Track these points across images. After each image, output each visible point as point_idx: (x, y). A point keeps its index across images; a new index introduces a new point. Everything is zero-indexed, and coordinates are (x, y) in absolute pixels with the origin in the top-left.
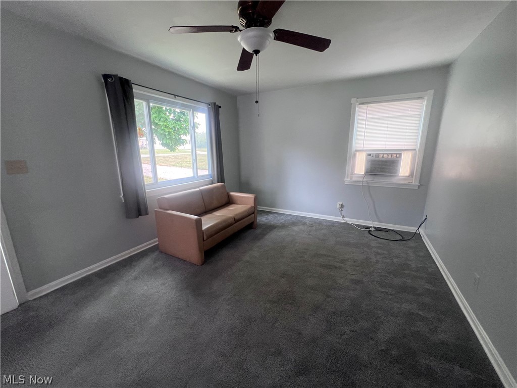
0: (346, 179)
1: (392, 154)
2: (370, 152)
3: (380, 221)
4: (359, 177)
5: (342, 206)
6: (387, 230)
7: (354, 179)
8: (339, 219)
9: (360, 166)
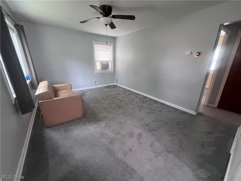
0: (95, 72)
1: (106, 62)
2: (101, 62)
3: (106, 84)
4: (100, 70)
5: (95, 82)
6: (110, 86)
7: (97, 71)
8: (95, 87)
9: (98, 67)
